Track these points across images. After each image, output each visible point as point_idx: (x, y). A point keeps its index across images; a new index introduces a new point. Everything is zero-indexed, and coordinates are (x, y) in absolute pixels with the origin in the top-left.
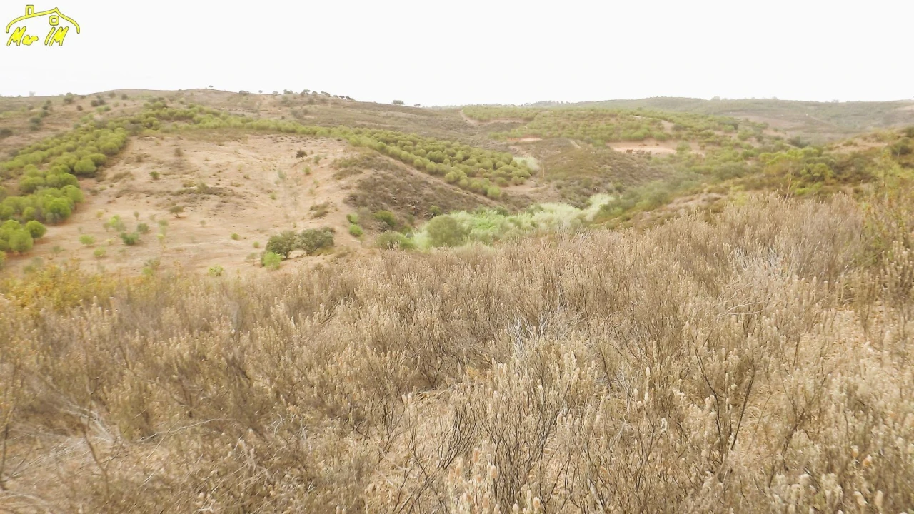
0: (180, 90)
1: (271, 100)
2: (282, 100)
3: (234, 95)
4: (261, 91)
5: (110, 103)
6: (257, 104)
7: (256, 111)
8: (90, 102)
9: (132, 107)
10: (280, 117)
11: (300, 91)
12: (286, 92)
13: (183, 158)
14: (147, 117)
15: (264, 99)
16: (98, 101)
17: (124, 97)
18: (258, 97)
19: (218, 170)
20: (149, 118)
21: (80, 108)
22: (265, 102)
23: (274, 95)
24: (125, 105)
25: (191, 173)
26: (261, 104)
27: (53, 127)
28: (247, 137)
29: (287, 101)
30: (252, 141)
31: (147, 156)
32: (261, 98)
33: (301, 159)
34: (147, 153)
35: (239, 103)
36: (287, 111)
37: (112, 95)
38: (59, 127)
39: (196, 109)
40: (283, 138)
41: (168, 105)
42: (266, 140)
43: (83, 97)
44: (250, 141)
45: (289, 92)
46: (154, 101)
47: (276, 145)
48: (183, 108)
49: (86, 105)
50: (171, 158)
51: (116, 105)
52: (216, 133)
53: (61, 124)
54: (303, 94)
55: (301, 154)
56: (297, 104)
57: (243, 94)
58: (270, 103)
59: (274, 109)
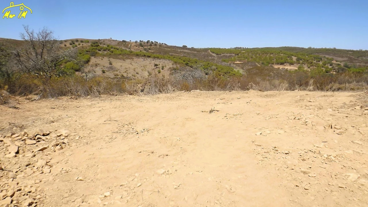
0: (99, 39)
1: (135, 44)
2: (139, 44)
3: (120, 42)
4: (130, 41)
5: (76, 43)
6: (130, 45)
7: (129, 48)
8: (69, 43)
9: (86, 45)
10: (139, 51)
11: (146, 41)
12: (140, 41)
13: (112, 65)
14: (92, 50)
16: (73, 42)
17: (82, 42)
18: (129, 43)
19: (126, 70)
20: (94, 50)
21: (65, 46)
22: (133, 45)
23: (136, 42)
24: (83, 45)
25: (117, 71)
28: (134, 58)
29: (141, 44)
30: (135, 59)
31: (99, 64)
32: (131, 43)
33: (156, 67)
34: (99, 63)
35: (123, 45)
37: (77, 41)
39: (110, 46)
40: (147, 59)
41: (100, 45)
42: (141, 59)
43: (66, 41)
44: (135, 60)
45: (142, 41)
46: (94, 43)
47: (145, 61)
48: (105, 46)
49: (68, 45)
50: (108, 65)
51: (79, 45)
52: (121, 56)
54: (148, 42)
55: (156, 65)
56: (145, 46)
57: (124, 41)
58: (135, 46)
59: (136, 48)
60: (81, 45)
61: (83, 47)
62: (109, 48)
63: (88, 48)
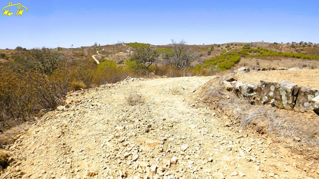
1: (286, 46)
2: (291, 45)
3: (272, 44)
4: (282, 43)
5: (231, 47)
6: (281, 47)
7: (280, 50)
8: (225, 47)
9: (239, 48)
10: (290, 52)
11: (299, 42)
12: (293, 43)
13: (259, 65)
14: (244, 52)
15: (283, 45)
16: (228, 46)
17: (236, 45)
18: (281, 45)
20: (245, 52)
21: (222, 49)
22: (284, 47)
23: (288, 44)
26: (282, 47)
27: (214, 54)
29: (293, 46)
31: (247, 64)
32: (282, 45)
35: (274, 47)
36: (293, 50)
37: (232, 44)
38: (216, 54)
39: (261, 48)
41: (251, 47)
42: (289, 60)
43: (223, 45)
45: (294, 43)
46: (246, 46)
48: (256, 48)
49: (224, 48)
50: (255, 65)
51: (233, 48)
52: (269, 57)
53: (216, 53)
54: (300, 44)
56: (298, 47)
57: (275, 43)
58: (286, 47)
59: (287, 49)
60: (235, 48)
61: (236, 50)
62: (259, 50)
63: (240, 50)
